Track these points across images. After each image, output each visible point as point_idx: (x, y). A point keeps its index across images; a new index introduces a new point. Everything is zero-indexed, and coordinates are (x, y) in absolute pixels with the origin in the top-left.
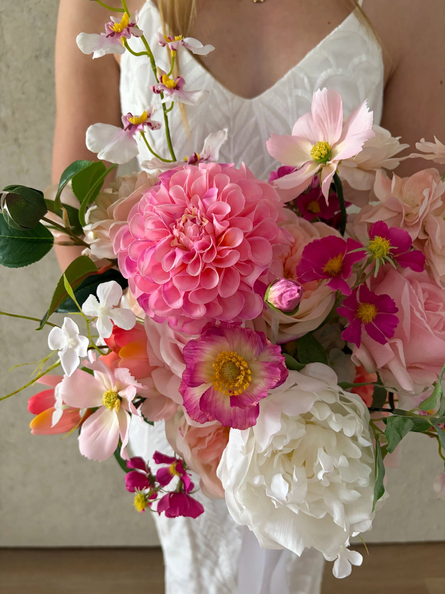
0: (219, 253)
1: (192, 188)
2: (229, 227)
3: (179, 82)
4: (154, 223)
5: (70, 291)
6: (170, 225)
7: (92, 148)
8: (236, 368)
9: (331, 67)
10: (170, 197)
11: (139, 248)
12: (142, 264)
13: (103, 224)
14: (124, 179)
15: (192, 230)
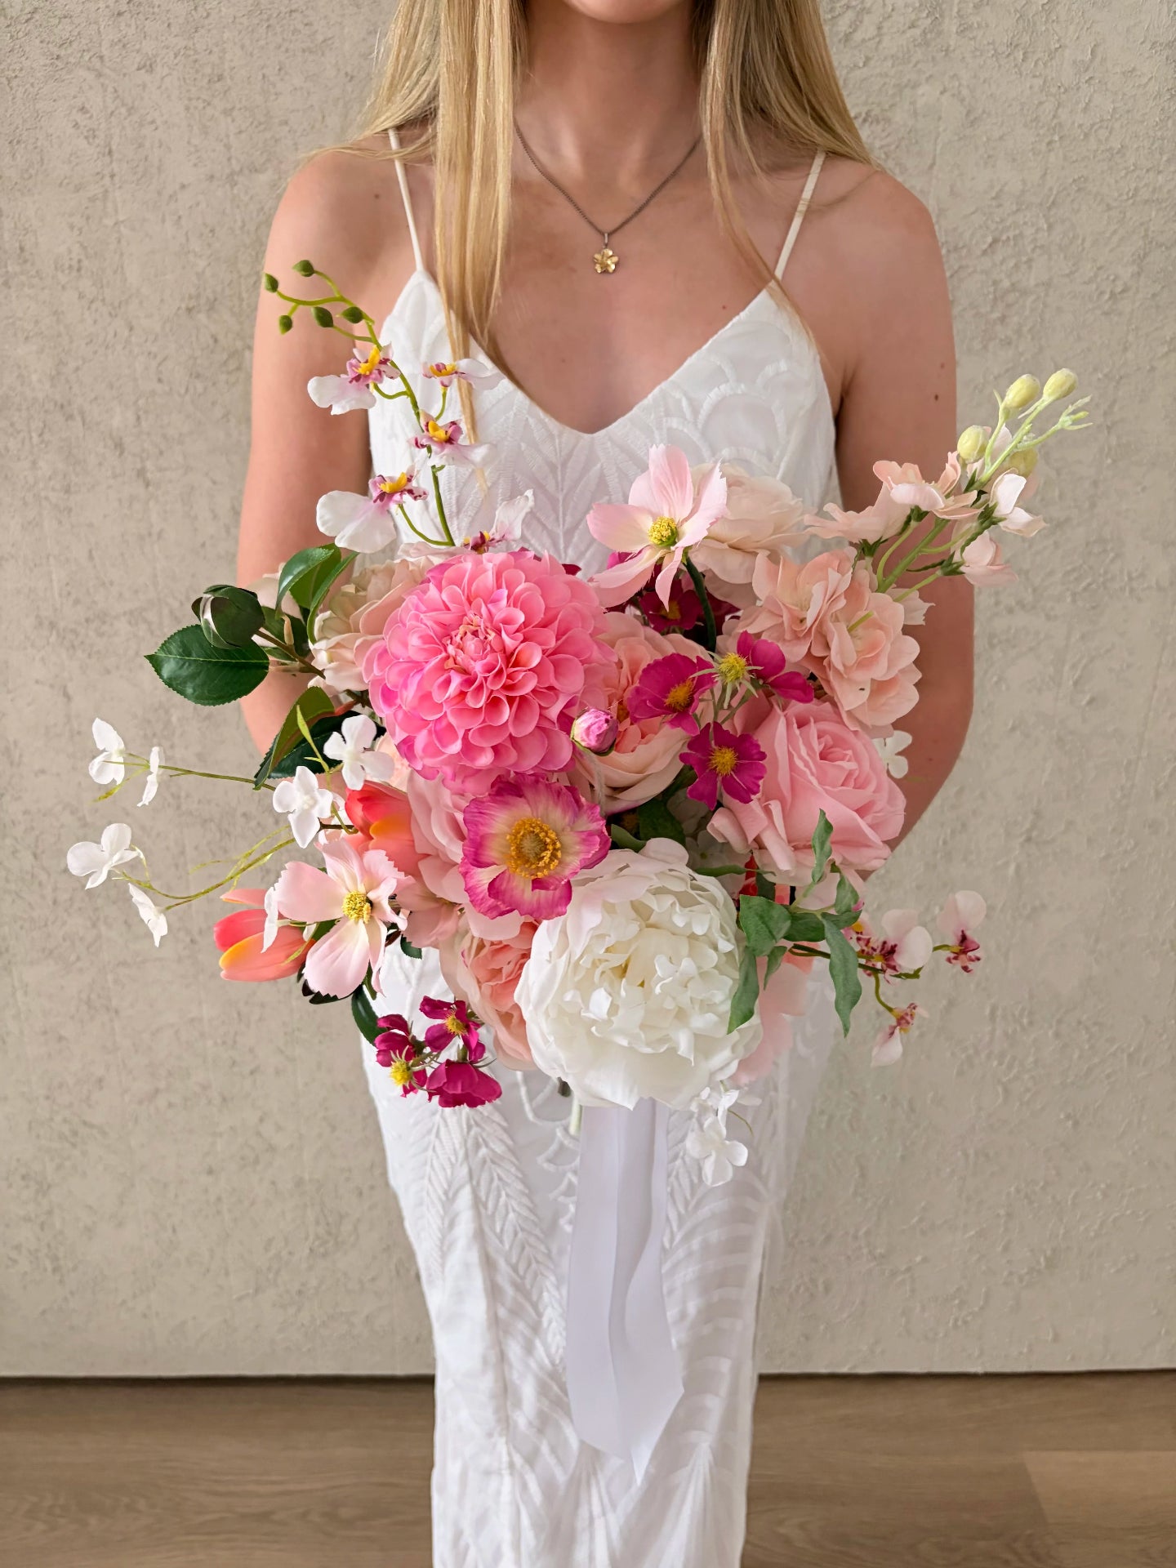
0: (509, 677)
1: (473, 589)
2: (522, 642)
3: (454, 431)
4: (421, 637)
5: (306, 732)
6: (444, 641)
7: (326, 529)
8: (541, 841)
9: (727, 381)
10: (444, 602)
11: (401, 673)
12: (405, 693)
13: (343, 640)
14: (373, 572)
15: (473, 647)
